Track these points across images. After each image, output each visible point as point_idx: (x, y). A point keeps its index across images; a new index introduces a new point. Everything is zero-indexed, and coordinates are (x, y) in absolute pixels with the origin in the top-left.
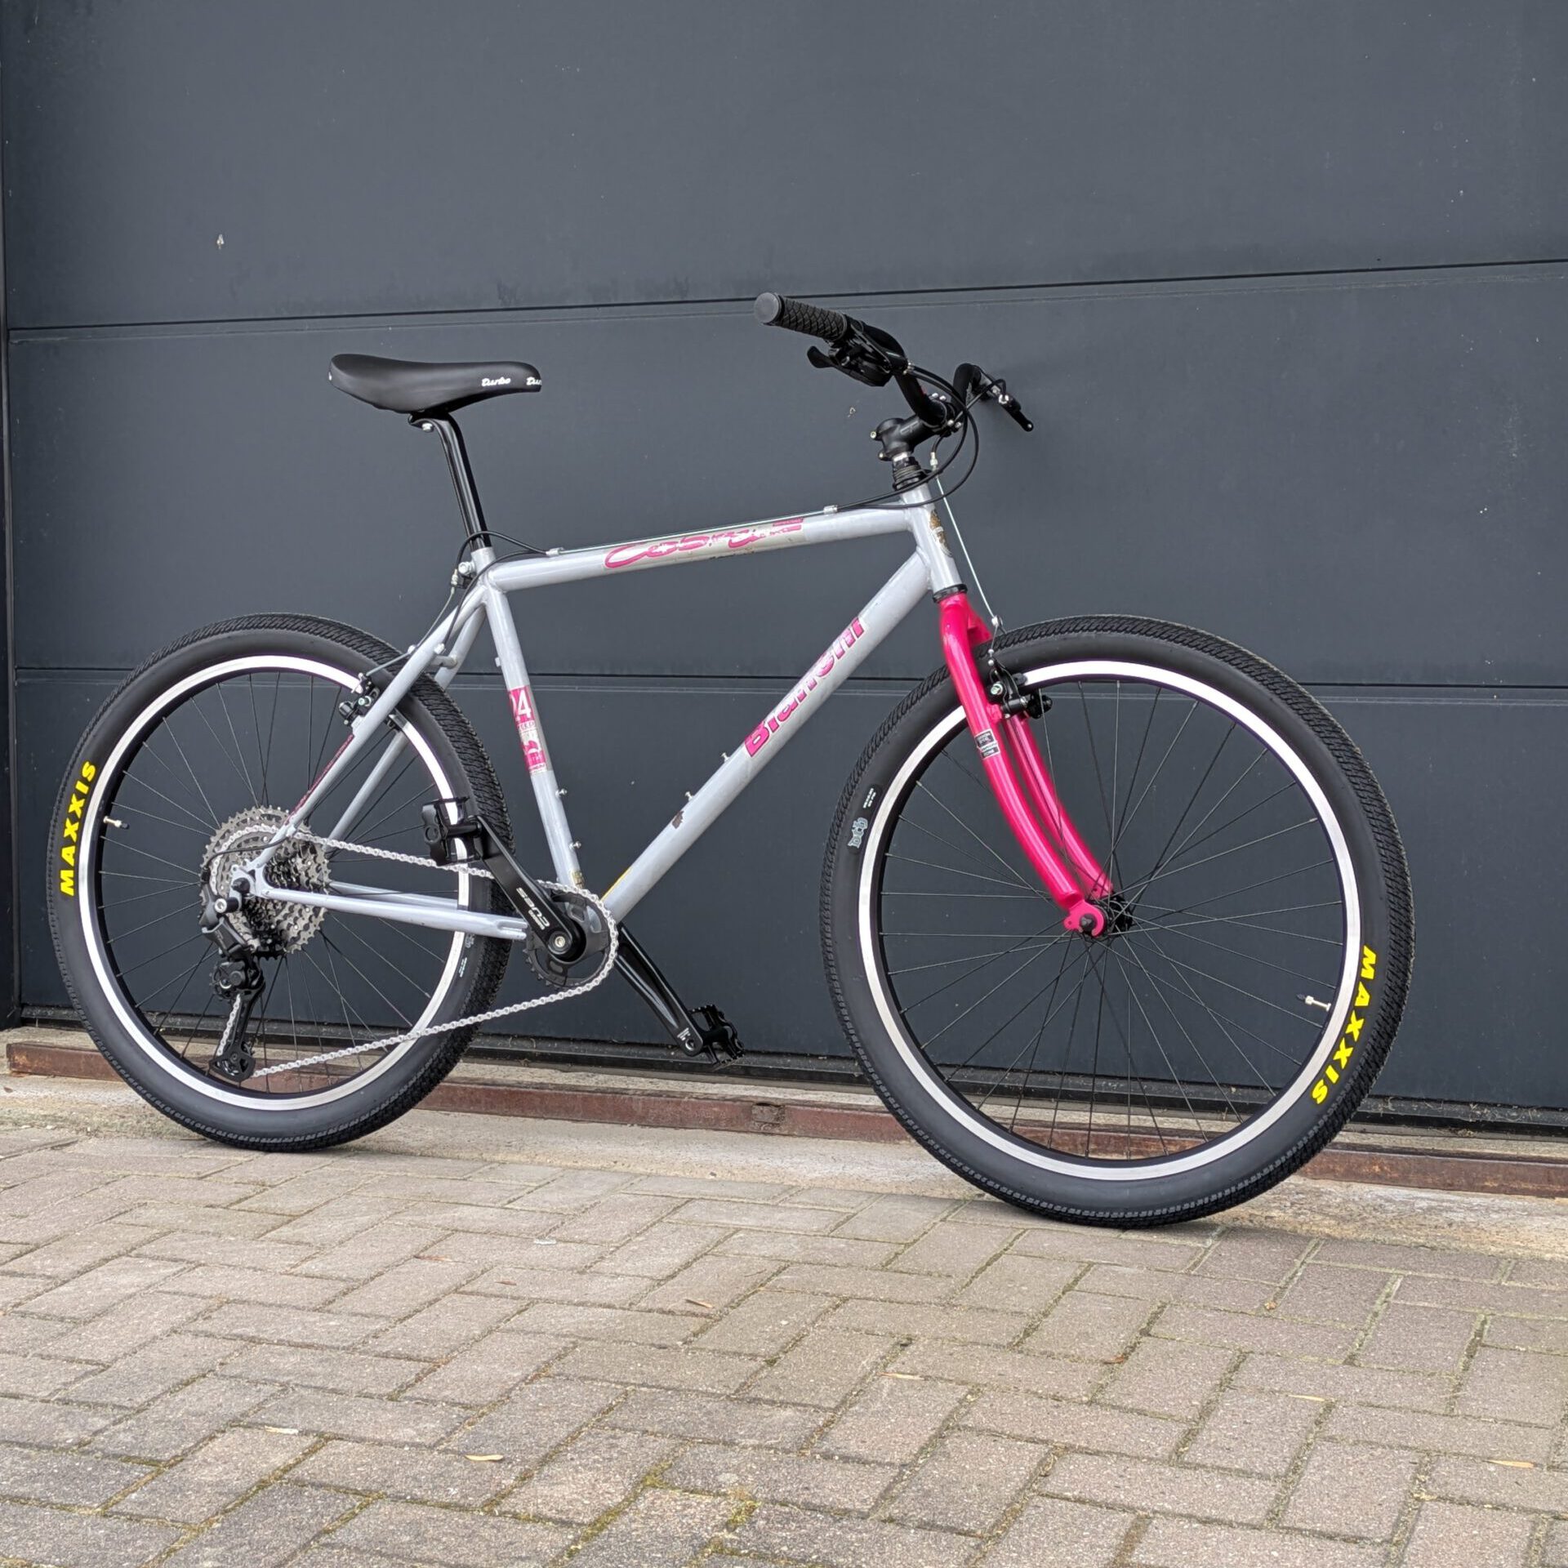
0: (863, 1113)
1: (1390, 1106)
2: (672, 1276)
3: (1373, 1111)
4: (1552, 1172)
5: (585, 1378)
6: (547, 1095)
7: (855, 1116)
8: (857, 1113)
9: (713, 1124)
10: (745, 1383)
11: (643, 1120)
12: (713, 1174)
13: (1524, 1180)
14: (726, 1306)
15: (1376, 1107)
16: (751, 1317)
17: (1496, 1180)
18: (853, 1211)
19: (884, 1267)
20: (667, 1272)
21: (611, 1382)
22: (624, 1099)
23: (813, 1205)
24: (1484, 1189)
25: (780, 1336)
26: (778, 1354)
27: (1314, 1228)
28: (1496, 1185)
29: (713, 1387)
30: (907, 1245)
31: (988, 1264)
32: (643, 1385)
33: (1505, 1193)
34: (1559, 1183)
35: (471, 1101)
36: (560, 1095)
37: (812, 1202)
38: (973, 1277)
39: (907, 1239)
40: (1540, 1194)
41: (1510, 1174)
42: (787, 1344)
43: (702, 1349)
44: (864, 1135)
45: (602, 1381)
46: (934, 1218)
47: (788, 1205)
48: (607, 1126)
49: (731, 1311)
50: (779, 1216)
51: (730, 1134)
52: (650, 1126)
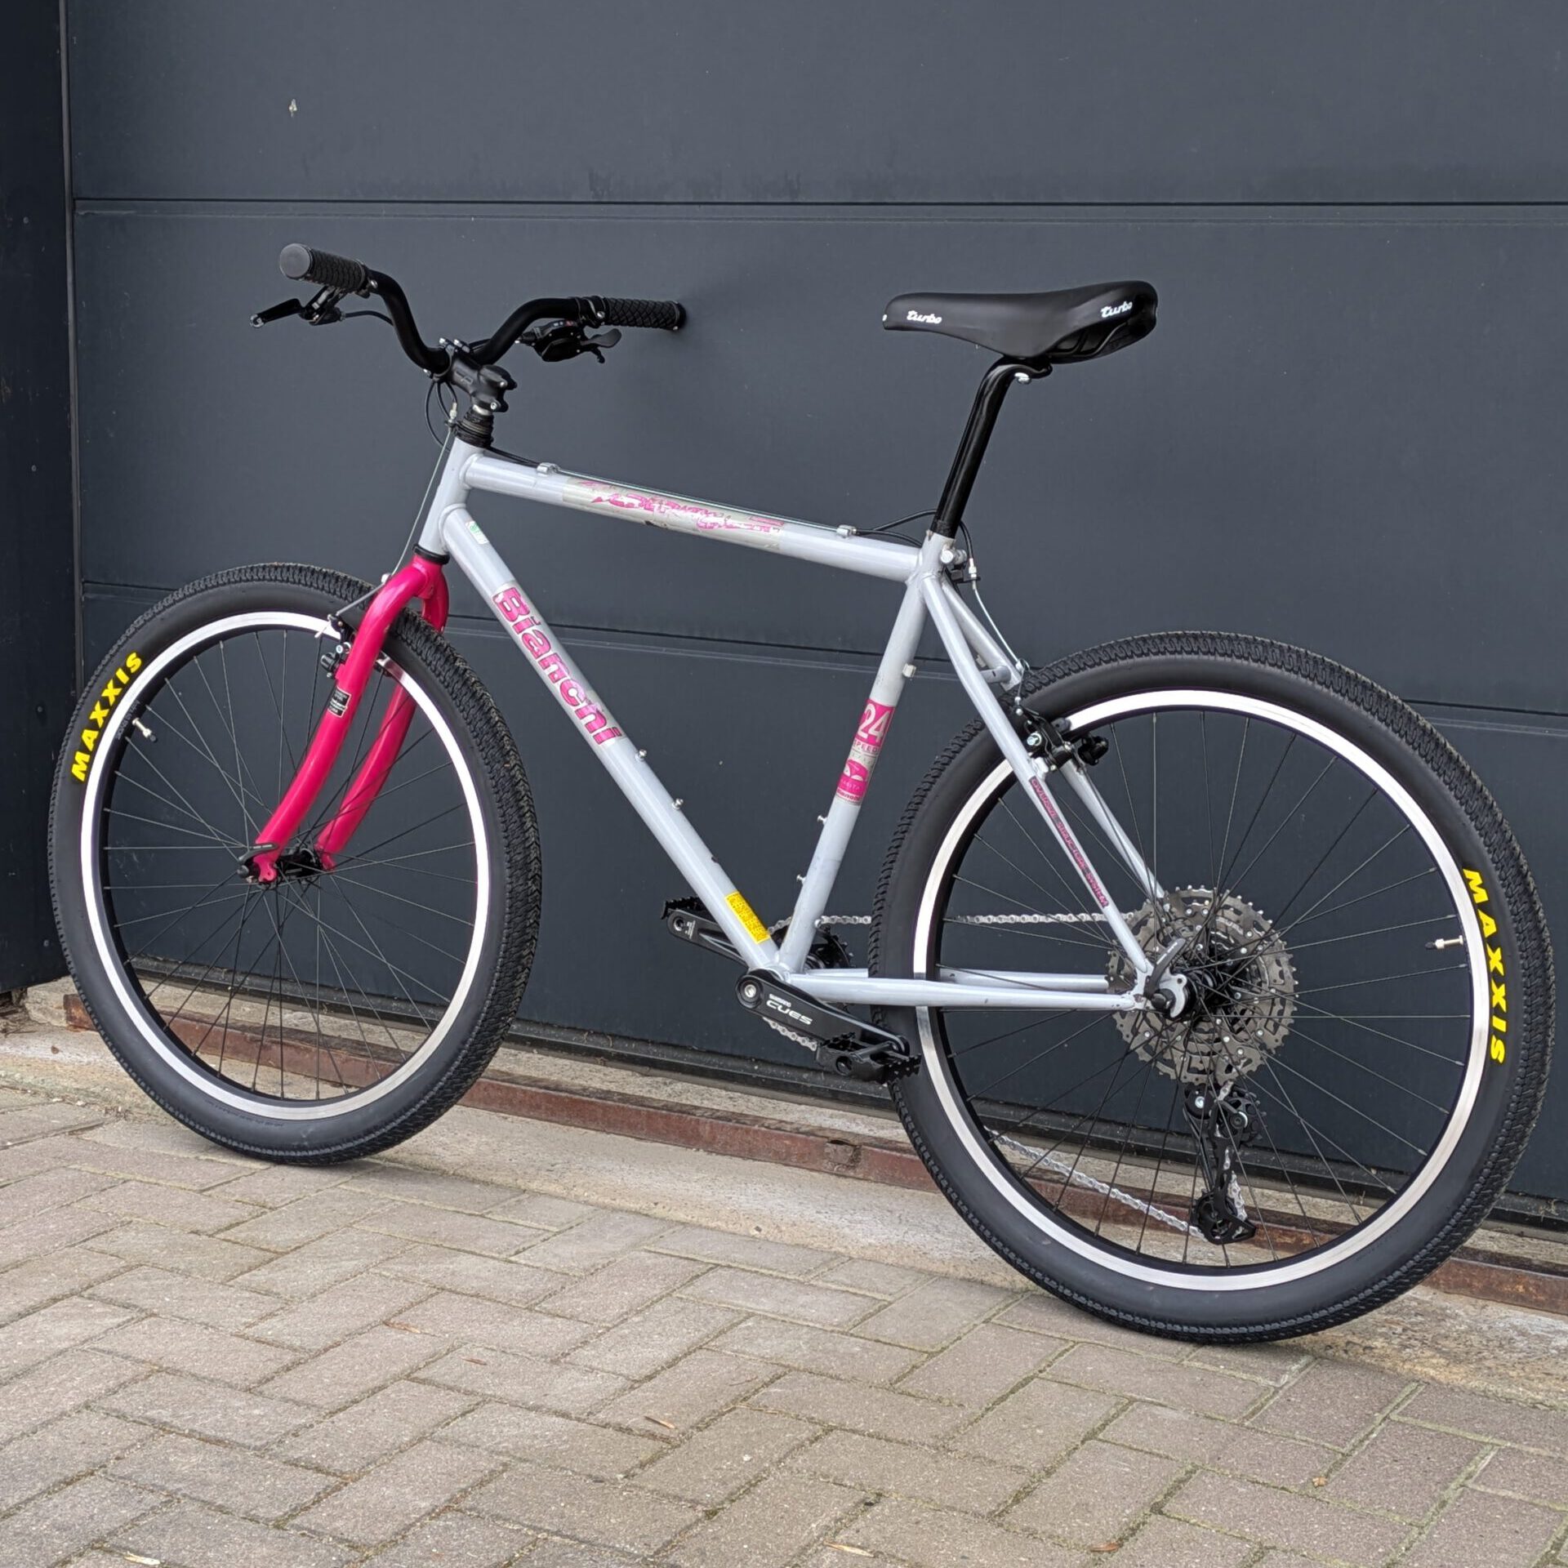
1: (1553, 1209)
2: (650, 1378)
3: (1533, 1213)
5: (498, 1517)
6: (610, 1107)
9: (782, 1158)
10: (671, 1541)
11: (709, 1146)
12: (758, 1229)
14: (692, 1427)
15: (1537, 1210)
16: (713, 1446)
18: (889, 1299)
19: (891, 1386)
20: (646, 1372)
21: (524, 1525)
23: (847, 1285)
25: (735, 1477)
26: (723, 1503)
27: (1418, 1368)
29: (632, 1545)
30: (931, 1355)
31: (1012, 1392)
32: (557, 1533)
37: (849, 1282)
38: (987, 1410)
39: (933, 1347)
42: (739, 1489)
43: (642, 1488)
45: (515, 1522)
46: (977, 1318)
47: (820, 1283)
48: (672, 1148)
49: (697, 1434)
50: (802, 1299)
51: (800, 1171)
52: (718, 1154)
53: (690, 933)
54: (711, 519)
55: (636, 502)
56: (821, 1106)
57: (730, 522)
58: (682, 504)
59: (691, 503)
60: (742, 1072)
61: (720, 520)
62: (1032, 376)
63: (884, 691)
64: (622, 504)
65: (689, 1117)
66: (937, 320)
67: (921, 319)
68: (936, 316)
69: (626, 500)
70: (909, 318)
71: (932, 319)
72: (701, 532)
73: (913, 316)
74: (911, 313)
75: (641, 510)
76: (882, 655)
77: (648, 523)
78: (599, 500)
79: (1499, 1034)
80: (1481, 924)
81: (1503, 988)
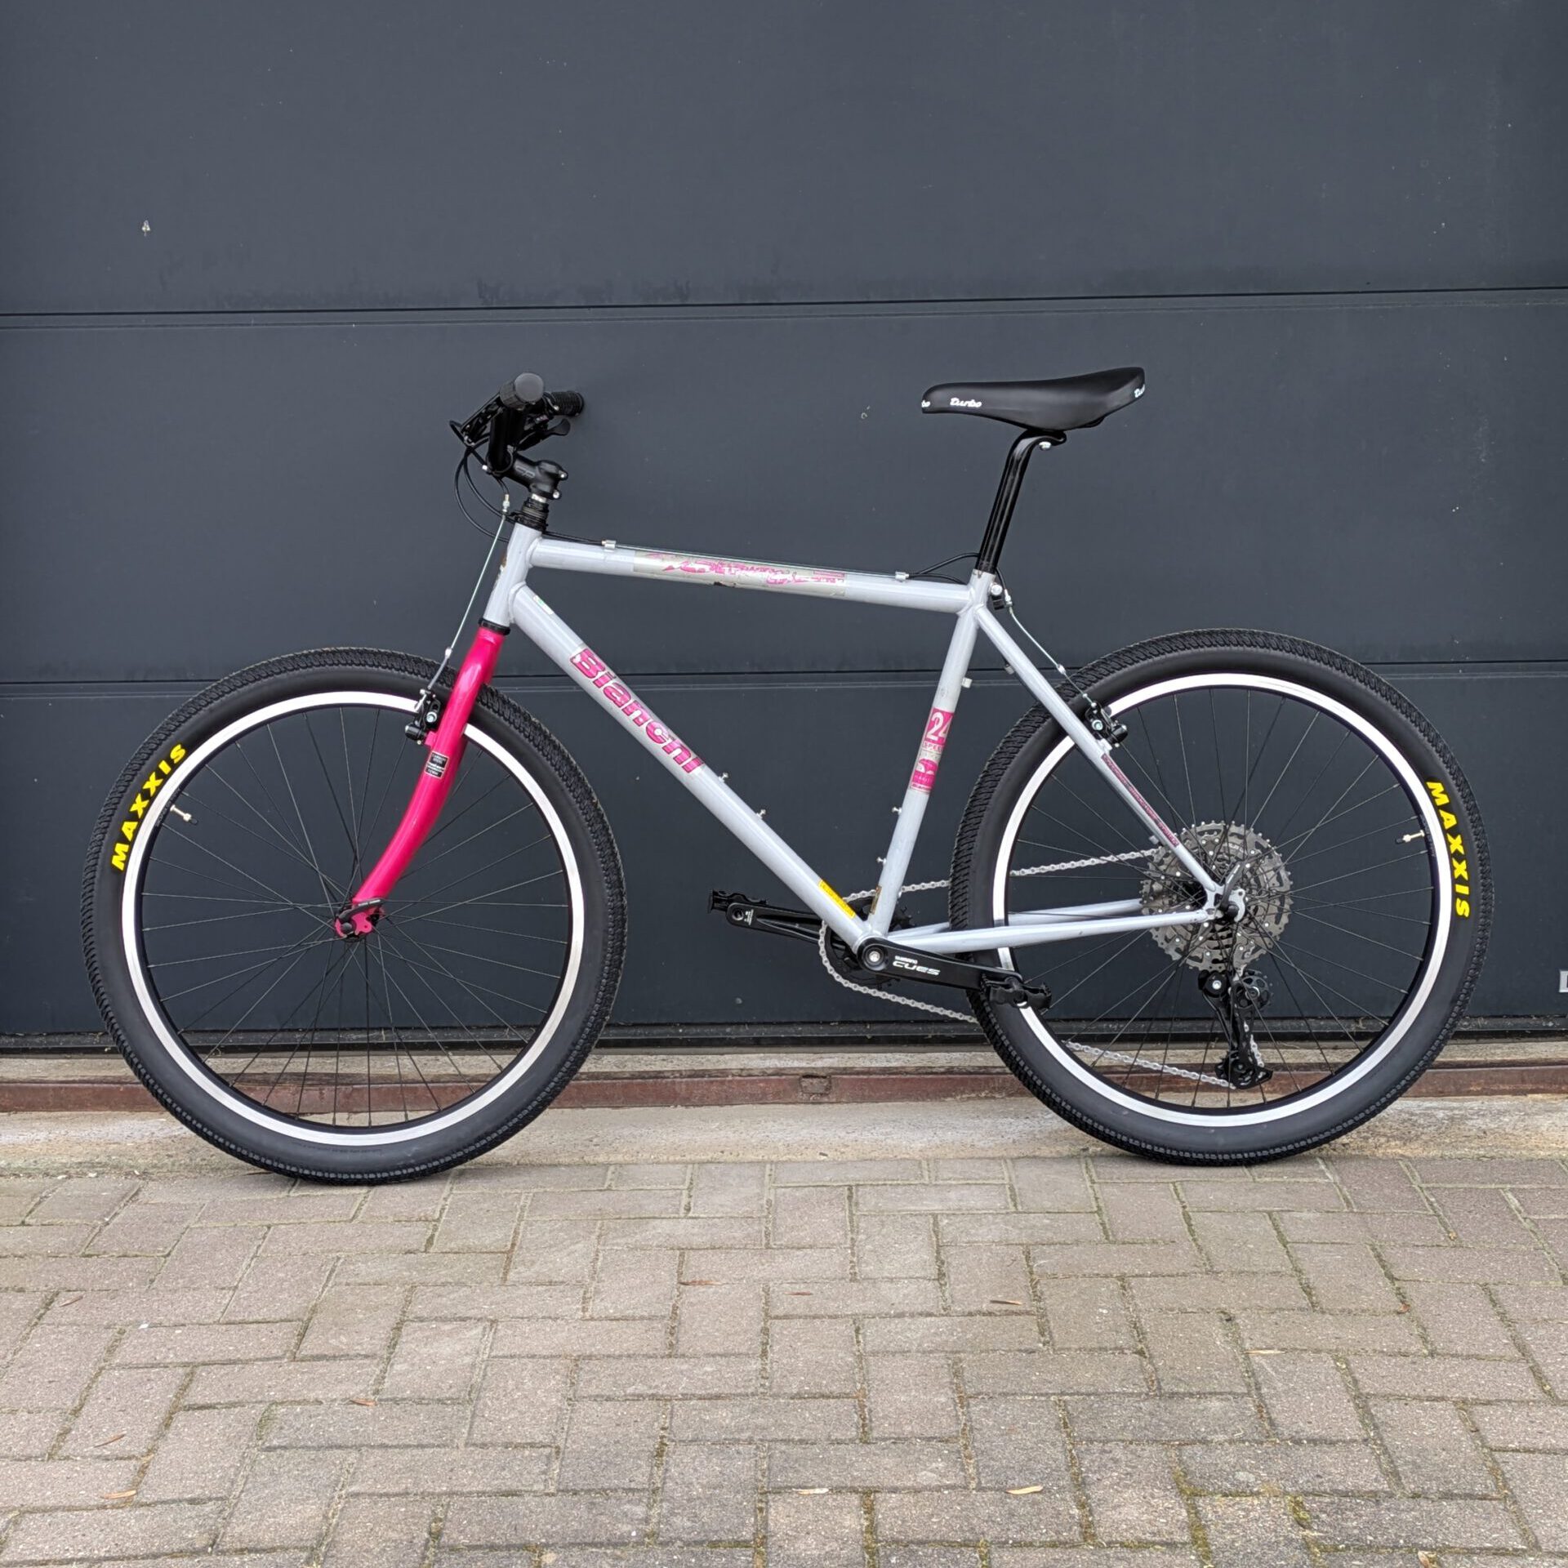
0: (908, 1076)
4: (1525, 1074)
6: (584, 1085)
7: (901, 1080)
8: (903, 1077)
9: (760, 1099)
11: (687, 1101)
13: (1502, 1082)
17: (1479, 1085)
22: (666, 1083)
24: (1469, 1093)
28: (1479, 1089)
33: (1486, 1094)
34: (1531, 1082)
36: (599, 1084)
40: (1514, 1093)
41: (1491, 1078)
44: (911, 1096)
48: (652, 1109)
51: (777, 1106)
52: (694, 1106)
53: (749, 920)
54: (779, 577)
55: (707, 568)
56: (742, 1053)
57: (797, 577)
58: (750, 566)
59: (757, 565)
60: (668, 1036)
61: (789, 577)
62: (1054, 443)
63: (944, 702)
64: (694, 571)
65: (664, 1081)
66: (978, 405)
67: (962, 404)
68: (977, 401)
69: (697, 567)
70: (952, 404)
71: (973, 404)
72: (770, 588)
73: (955, 402)
74: (953, 400)
75: (713, 572)
76: (941, 670)
77: (717, 584)
78: (671, 568)
79: (1463, 897)
80: (1441, 820)
81: (1464, 863)
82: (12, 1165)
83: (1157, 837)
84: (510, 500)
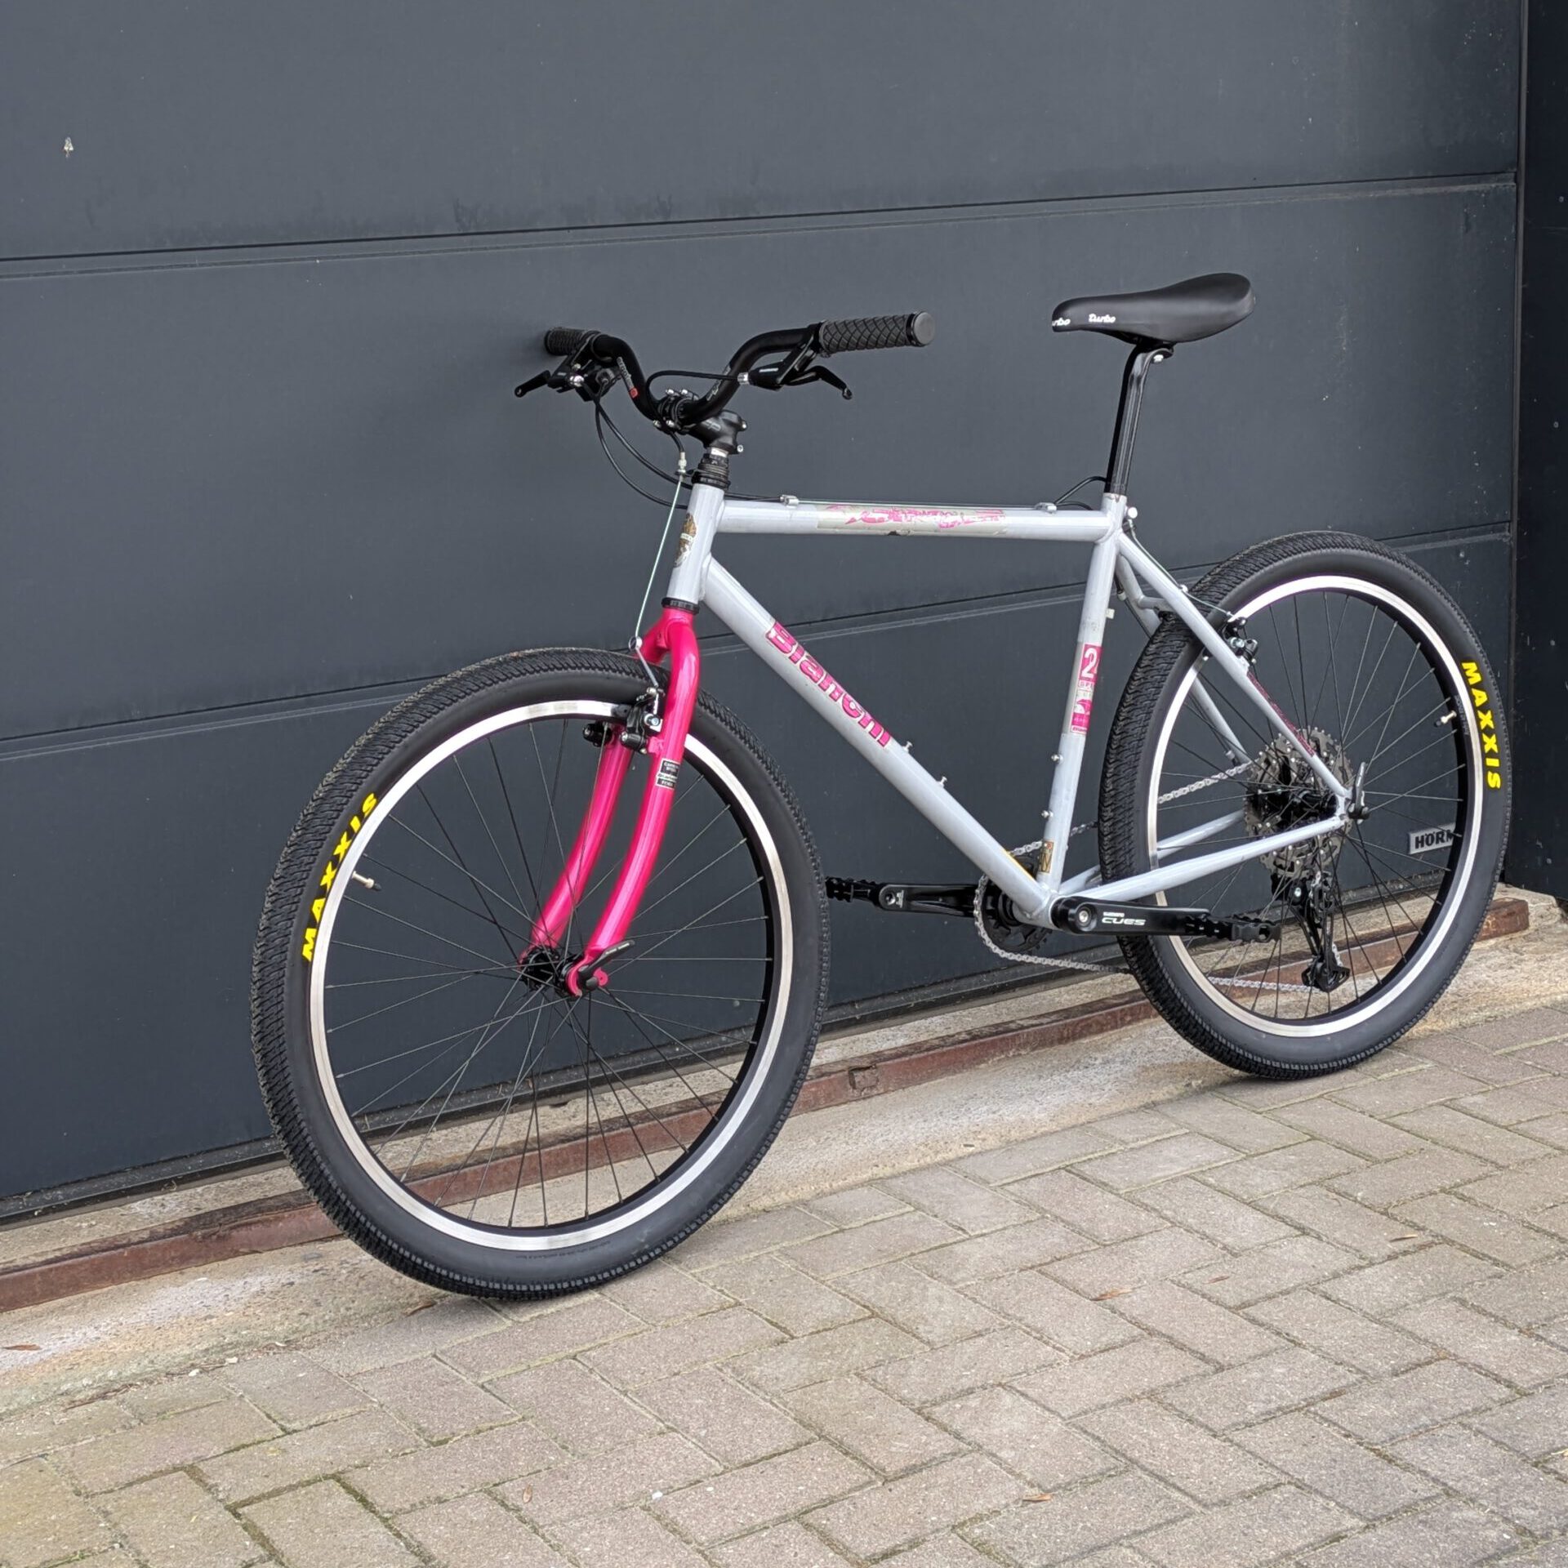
7: (939, 1054)
9: (813, 1106)
35: (558, 1164)
44: (948, 1070)
51: (833, 1109)
53: (901, 902)
54: (950, 519)
55: (885, 516)
57: (966, 518)
58: (921, 511)
59: (927, 509)
61: (958, 518)
63: (1092, 636)
64: (873, 521)
66: (1113, 320)
67: (1099, 320)
68: (1111, 316)
69: (877, 516)
70: (1090, 320)
71: (1108, 320)
72: (943, 533)
73: (1092, 318)
74: (1091, 316)
75: (891, 521)
77: (893, 533)
78: (853, 520)
79: (1494, 770)
80: (1472, 698)
81: (1494, 737)
82: (124, 1374)
83: (1234, 752)
84: (686, 458)
